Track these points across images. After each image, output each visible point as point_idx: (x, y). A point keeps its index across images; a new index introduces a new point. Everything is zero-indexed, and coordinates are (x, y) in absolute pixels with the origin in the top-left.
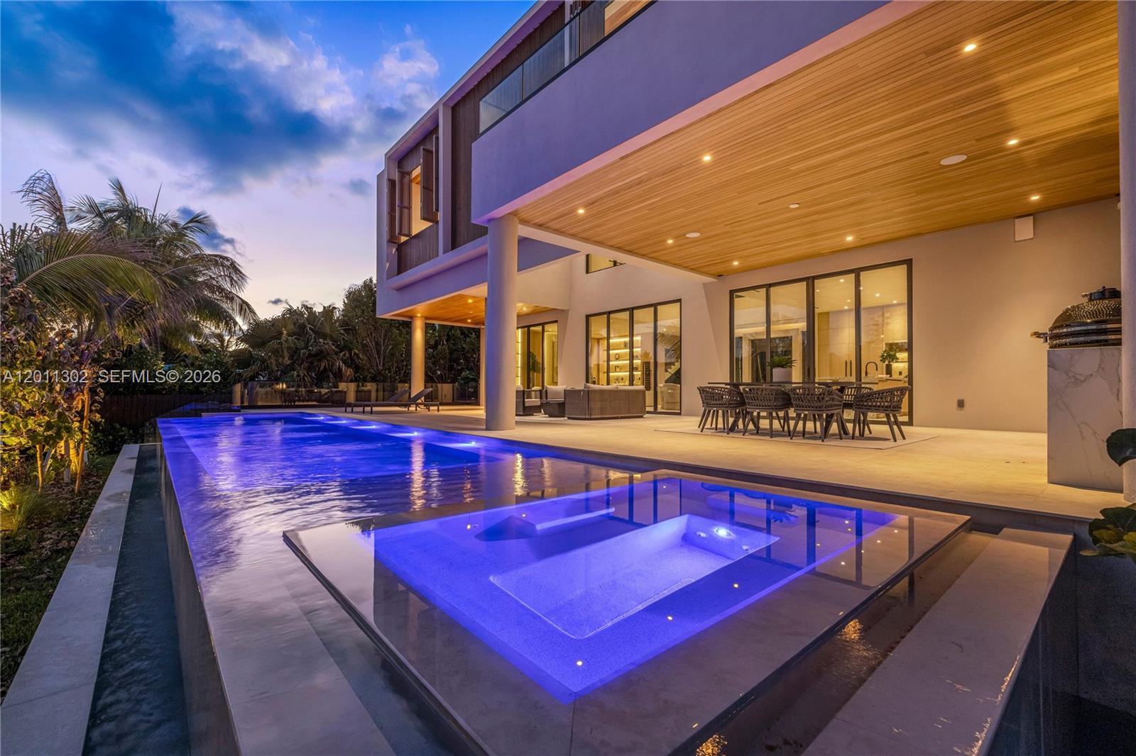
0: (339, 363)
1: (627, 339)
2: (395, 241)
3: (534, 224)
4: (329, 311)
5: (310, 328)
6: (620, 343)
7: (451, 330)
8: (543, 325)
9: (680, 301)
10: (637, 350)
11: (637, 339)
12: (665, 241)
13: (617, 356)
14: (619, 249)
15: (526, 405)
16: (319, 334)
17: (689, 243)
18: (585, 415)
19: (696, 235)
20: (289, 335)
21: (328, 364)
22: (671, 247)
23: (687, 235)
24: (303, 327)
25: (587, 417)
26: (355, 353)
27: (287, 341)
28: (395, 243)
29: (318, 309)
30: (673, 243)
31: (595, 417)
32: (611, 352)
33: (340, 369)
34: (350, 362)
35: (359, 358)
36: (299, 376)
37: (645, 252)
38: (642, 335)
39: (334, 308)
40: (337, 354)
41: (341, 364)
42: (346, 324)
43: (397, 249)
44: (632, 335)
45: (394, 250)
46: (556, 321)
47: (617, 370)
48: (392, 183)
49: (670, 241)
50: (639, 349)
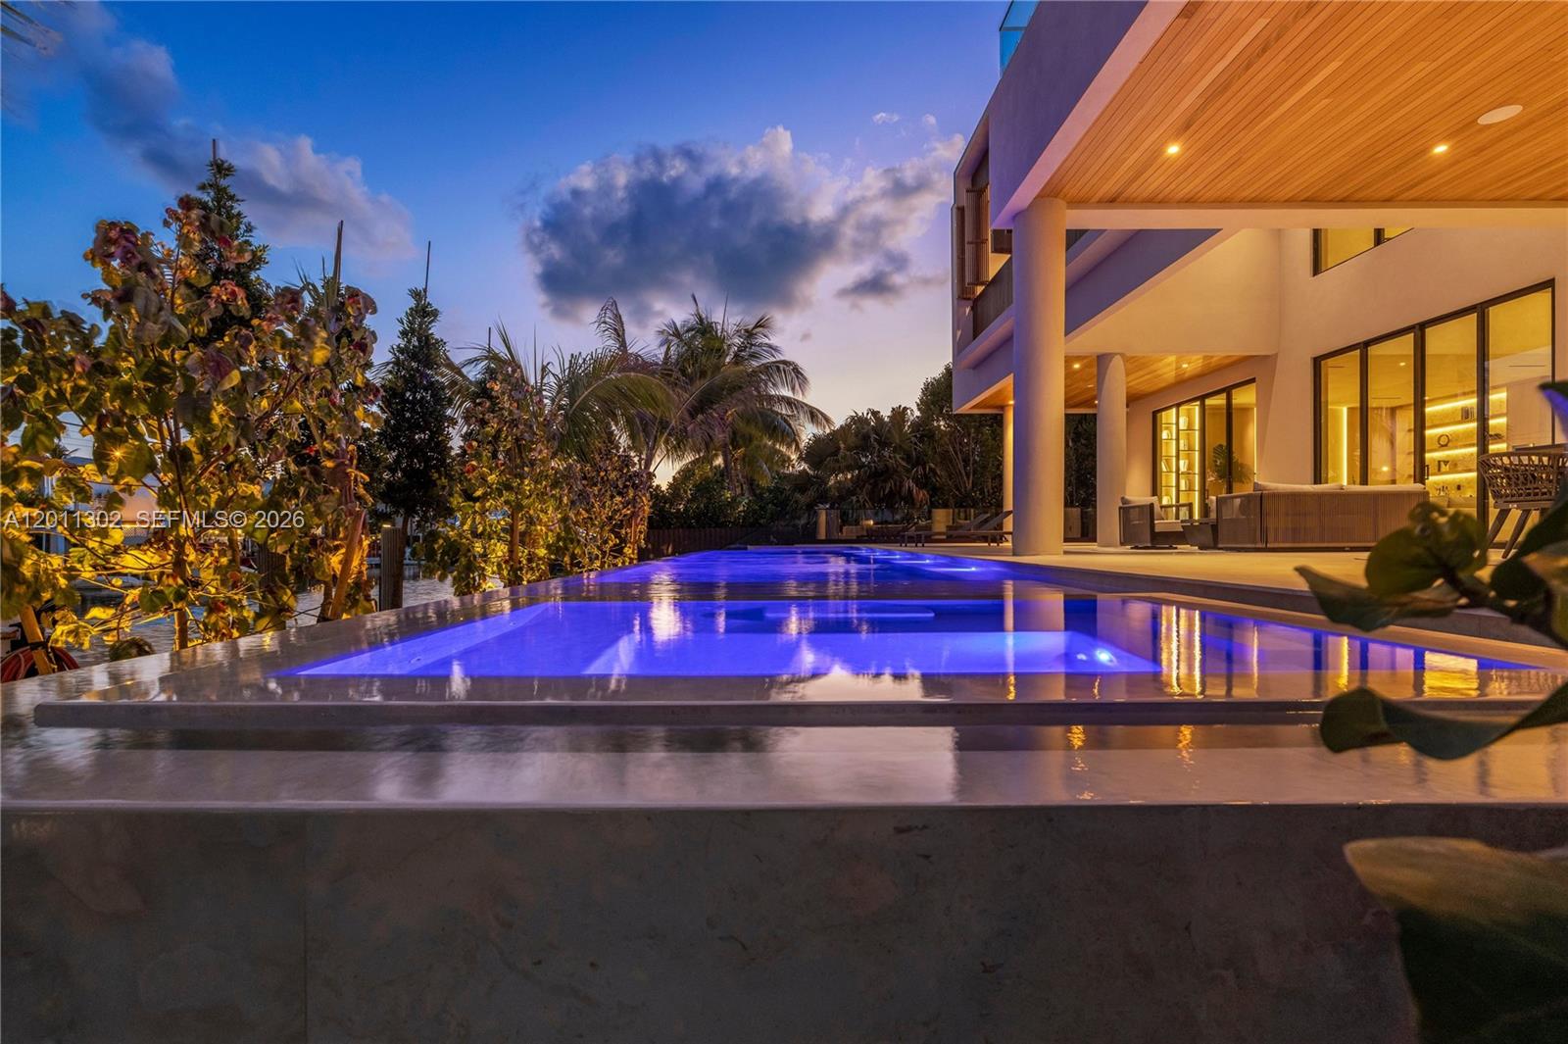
0: (909, 484)
1: (1472, 402)
2: (968, 296)
3: (1100, 201)
4: (899, 414)
5: (875, 440)
6: (1454, 411)
7: (1080, 422)
8: (1228, 391)
9: (1549, 284)
10: (1497, 423)
11: (1497, 398)
12: (1426, 150)
13: (1443, 441)
14: (1312, 201)
15: (1157, 530)
16: (884, 443)
17: (1500, 139)
18: (1255, 542)
19: (1511, 111)
20: (849, 449)
21: (895, 484)
22: (1451, 162)
23: (1484, 120)
24: (866, 437)
25: (1259, 545)
26: (930, 468)
27: (844, 458)
28: (969, 299)
29: (886, 413)
30: (1453, 148)
31: (1276, 545)
32: (1428, 433)
33: (910, 491)
34: (923, 483)
35: (935, 474)
36: (858, 501)
37: (1386, 193)
38: (1509, 386)
39: (905, 409)
40: (908, 471)
41: (911, 484)
42: (923, 430)
43: (972, 308)
44: (1483, 391)
45: (968, 310)
46: (1253, 381)
47: (1444, 468)
48: (961, 211)
49: (1441, 149)
50: (1503, 420)
